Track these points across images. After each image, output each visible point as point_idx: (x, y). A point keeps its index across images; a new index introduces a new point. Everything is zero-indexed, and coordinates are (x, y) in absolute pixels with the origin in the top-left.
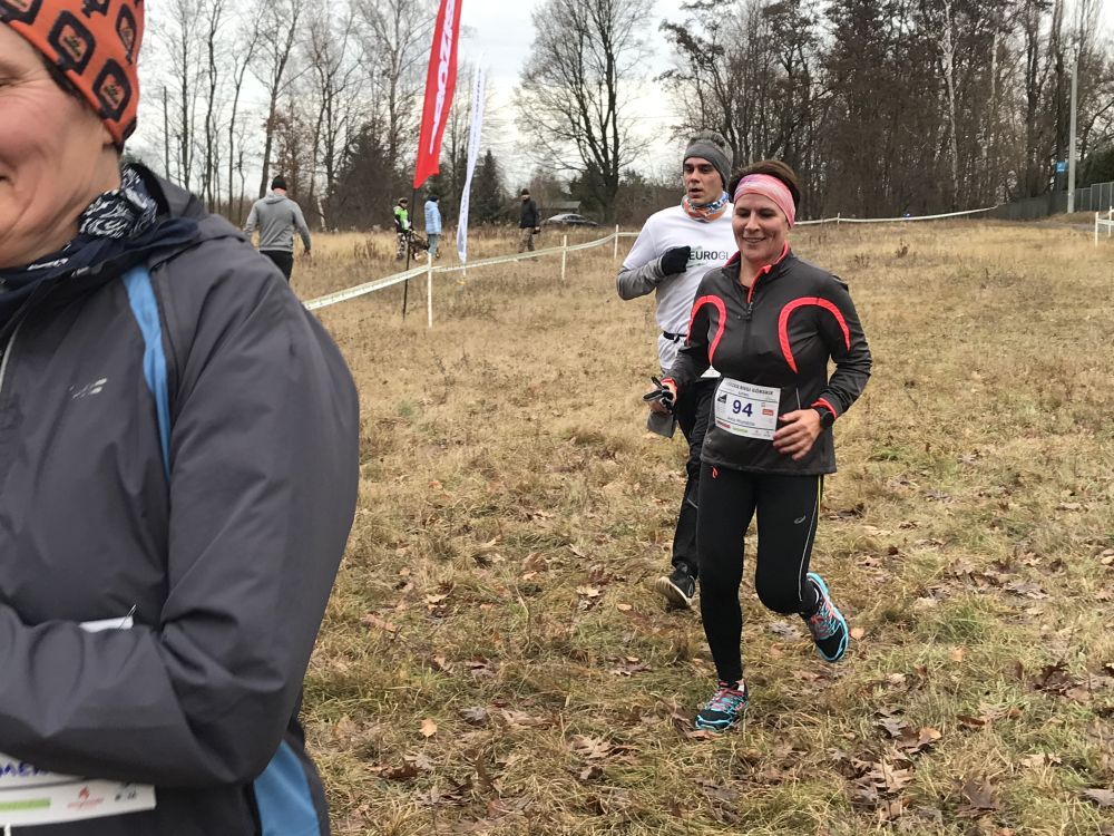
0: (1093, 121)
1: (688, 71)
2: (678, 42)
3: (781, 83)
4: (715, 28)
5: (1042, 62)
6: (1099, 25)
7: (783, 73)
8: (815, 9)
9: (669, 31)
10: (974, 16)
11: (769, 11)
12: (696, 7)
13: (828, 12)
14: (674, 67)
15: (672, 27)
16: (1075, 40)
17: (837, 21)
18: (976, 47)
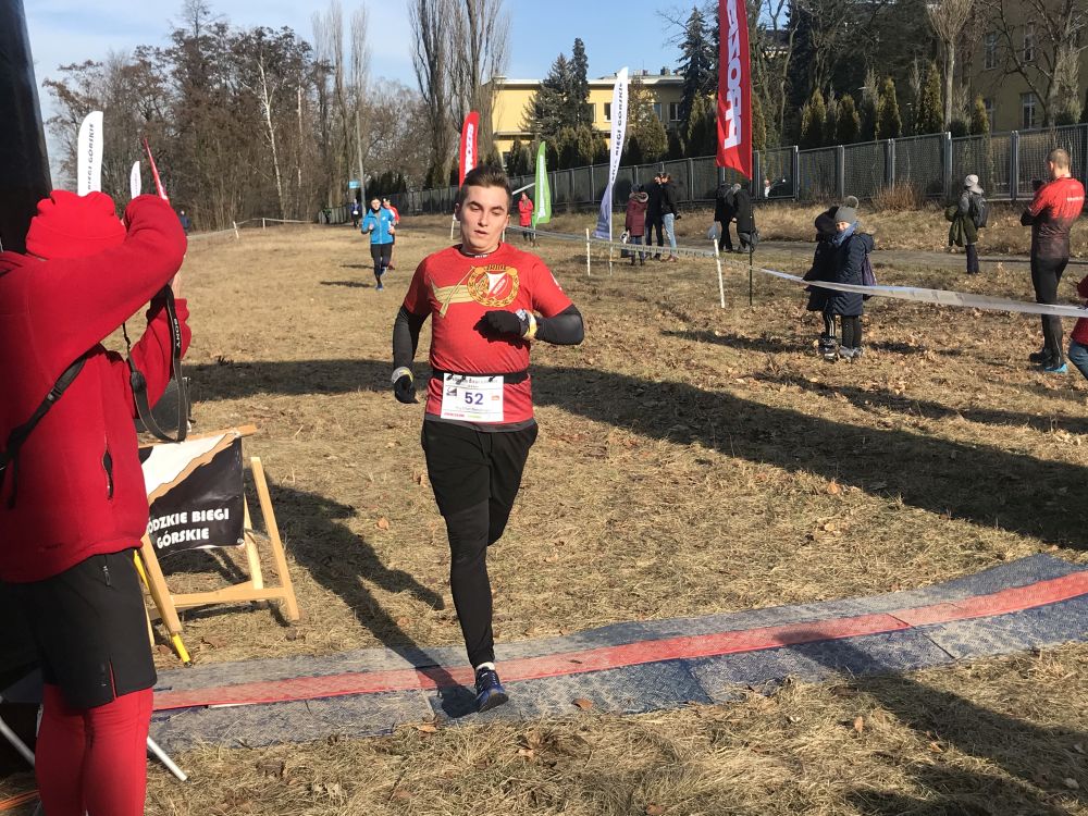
0: (368, 151)
1: (68, 118)
2: (60, 96)
3: (145, 127)
4: (88, 84)
5: (330, 108)
6: (368, 83)
7: (139, 116)
8: (162, 69)
9: (51, 87)
10: (279, 74)
11: (128, 72)
12: (70, 68)
13: (174, 74)
14: (55, 115)
15: (53, 84)
16: (351, 92)
17: (181, 80)
18: (284, 98)
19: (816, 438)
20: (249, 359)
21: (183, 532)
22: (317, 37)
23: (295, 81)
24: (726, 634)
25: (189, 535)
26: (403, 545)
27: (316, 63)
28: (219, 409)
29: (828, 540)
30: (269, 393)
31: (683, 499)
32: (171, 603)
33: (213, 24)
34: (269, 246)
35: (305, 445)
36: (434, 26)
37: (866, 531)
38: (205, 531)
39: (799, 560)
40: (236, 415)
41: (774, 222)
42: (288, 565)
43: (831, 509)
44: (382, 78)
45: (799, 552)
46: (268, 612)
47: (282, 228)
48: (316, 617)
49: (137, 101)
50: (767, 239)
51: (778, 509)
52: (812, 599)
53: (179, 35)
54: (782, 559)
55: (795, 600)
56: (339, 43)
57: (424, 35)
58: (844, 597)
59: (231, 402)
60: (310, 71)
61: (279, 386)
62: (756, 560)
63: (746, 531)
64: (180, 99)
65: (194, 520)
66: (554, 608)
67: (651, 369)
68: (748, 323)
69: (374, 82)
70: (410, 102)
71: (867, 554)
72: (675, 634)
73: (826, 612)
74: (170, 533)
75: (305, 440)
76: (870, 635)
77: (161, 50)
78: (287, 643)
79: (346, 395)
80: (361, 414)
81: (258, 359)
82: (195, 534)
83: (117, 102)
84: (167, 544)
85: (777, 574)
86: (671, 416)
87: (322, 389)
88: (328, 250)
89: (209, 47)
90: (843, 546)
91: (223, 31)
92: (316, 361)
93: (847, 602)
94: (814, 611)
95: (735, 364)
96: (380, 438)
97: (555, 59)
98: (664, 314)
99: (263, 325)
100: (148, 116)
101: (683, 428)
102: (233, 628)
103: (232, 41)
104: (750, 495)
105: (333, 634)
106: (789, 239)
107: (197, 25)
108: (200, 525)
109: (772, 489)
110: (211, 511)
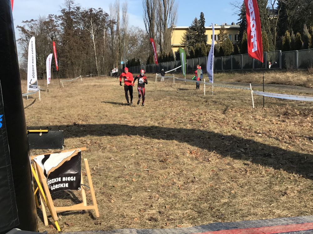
0: (127, 51)
1: (25, 39)
2: (22, 31)
3: (51, 42)
4: (32, 27)
5: (115, 36)
7: (49, 38)
8: (58, 23)
9: (19, 28)
10: (97, 25)
11: (45, 23)
12: (26, 22)
13: (62, 24)
14: (20, 38)
15: (20, 27)
16: (122, 31)
17: (64, 26)
18: (99, 33)
19: (288, 157)
20: (84, 123)
21: (59, 184)
22: (111, 12)
23: (103, 27)
24: (254, 228)
25: (61, 185)
26: (137, 192)
27: (110, 21)
28: (74, 141)
29: (292, 195)
30: (91, 135)
31: (239, 178)
32: (55, 210)
33: (75, 7)
34: (93, 84)
35: (103, 154)
36: (151, 8)
37: (307, 191)
38: (67, 184)
39: (281, 202)
40: (79, 143)
41: (272, 77)
42: (96, 197)
43: (293, 183)
44: (133, 26)
45: (282, 199)
46: (88, 214)
47: (97, 78)
48: (105, 217)
49: (48, 33)
50: (270, 83)
51: (274, 182)
52: (286, 216)
53: (63, 11)
54: (275, 201)
55: (279, 216)
56: (119, 14)
57: (148, 11)
58: (298, 216)
59: (78, 138)
60: (108, 23)
61: (95, 133)
62: (265, 201)
63: (262, 190)
64: (63, 33)
65: (63, 180)
66: (191, 217)
67: (227, 130)
68: (263, 113)
69: (130, 27)
70: (142, 34)
71: (307, 200)
72: (235, 228)
73: (291, 221)
74: (55, 185)
75: (103, 152)
76: (307, 230)
77: (57, 16)
78: (95, 226)
79: (118, 136)
80: (123, 144)
81: (87, 123)
82: (63, 185)
83: (42, 33)
84: (54, 189)
85: (273, 207)
86: (234, 147)
87: (109, 134)
88: (113, 85)
89: (74, 15)
90: (298, 197)
91: (79, 9)
92: (108, 125)
93: (298, 217)
94: (287, 221)
95: (258, 129)
96: (129, 152)
97: (193, 20)
98: (232, 110)
99: (89, 111)
100: (52, 38)
101: (239, 151)
102: (76, 220)
103: (81, 13)
104: (263, 177)
105: (111, 223)
106: (278, 84)
107: (70, 7)
108: (65, 182)
109: (271, 175)
110: (69, 177)
